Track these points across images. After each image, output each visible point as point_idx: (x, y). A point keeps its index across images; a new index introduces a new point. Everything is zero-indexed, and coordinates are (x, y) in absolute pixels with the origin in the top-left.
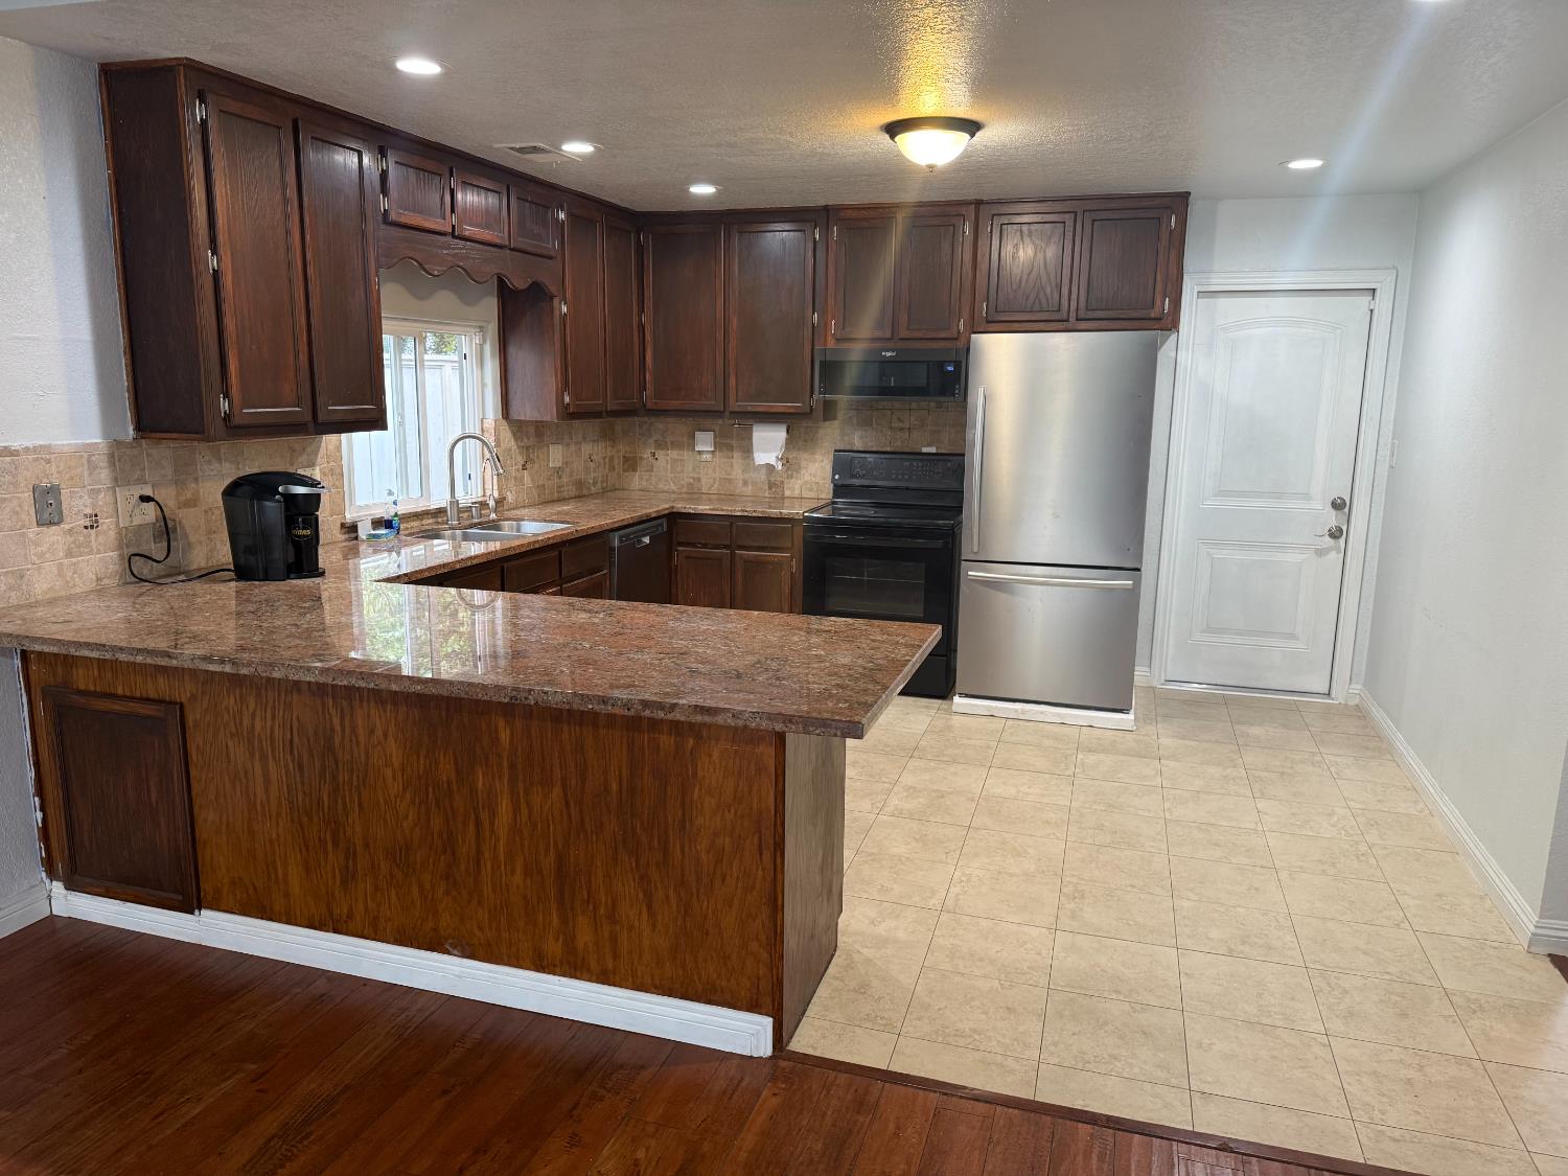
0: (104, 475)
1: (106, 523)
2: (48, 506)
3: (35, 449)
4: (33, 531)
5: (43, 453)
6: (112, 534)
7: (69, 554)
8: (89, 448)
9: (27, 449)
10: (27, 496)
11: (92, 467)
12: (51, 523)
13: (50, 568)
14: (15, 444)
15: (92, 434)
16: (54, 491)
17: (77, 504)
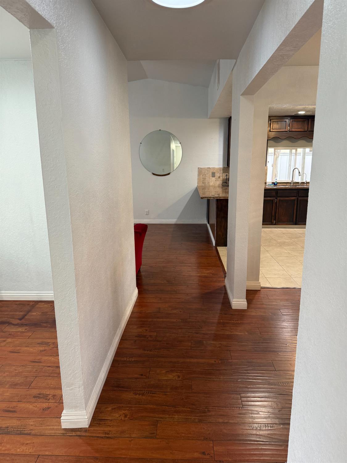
0: (222, 171)
1: (221, 178)
2: (213, 175)
3: (213, 168)
4: (211, 178)
5: (214, 168)
6: (222, 179)
7: (215, 181)
8: (220, 168)
9: (212, 168)
10: (211, 173)
11: (220, 170)
12: (213, 177)
13: (213, 182)
14: (211, 167)
15: (221, 166)
16: (214, 173)
17: (217, 175)
